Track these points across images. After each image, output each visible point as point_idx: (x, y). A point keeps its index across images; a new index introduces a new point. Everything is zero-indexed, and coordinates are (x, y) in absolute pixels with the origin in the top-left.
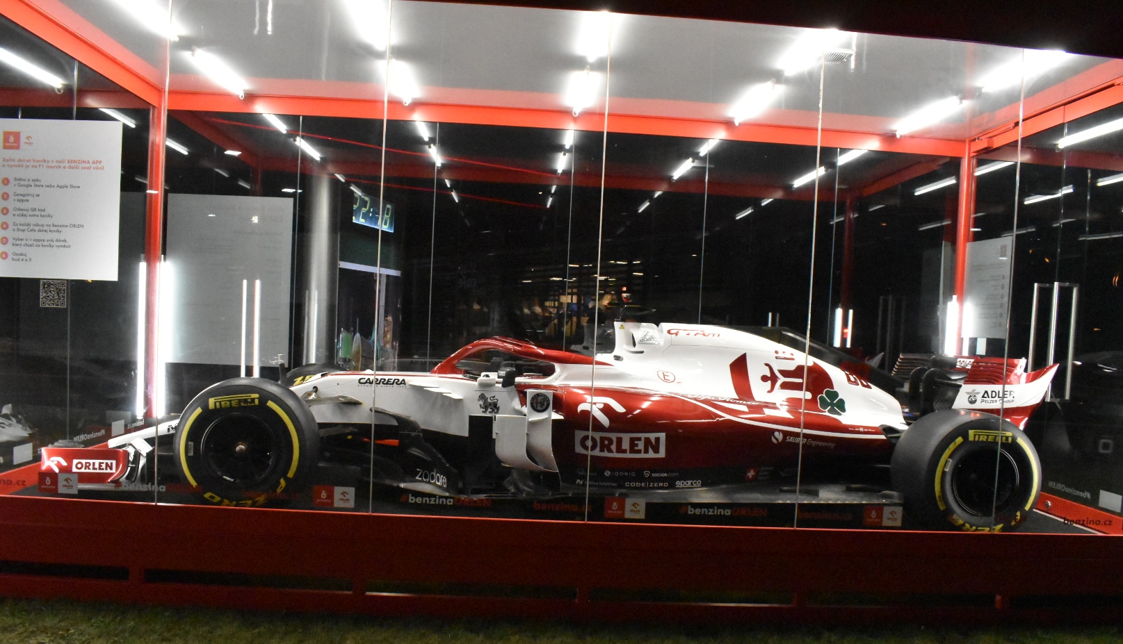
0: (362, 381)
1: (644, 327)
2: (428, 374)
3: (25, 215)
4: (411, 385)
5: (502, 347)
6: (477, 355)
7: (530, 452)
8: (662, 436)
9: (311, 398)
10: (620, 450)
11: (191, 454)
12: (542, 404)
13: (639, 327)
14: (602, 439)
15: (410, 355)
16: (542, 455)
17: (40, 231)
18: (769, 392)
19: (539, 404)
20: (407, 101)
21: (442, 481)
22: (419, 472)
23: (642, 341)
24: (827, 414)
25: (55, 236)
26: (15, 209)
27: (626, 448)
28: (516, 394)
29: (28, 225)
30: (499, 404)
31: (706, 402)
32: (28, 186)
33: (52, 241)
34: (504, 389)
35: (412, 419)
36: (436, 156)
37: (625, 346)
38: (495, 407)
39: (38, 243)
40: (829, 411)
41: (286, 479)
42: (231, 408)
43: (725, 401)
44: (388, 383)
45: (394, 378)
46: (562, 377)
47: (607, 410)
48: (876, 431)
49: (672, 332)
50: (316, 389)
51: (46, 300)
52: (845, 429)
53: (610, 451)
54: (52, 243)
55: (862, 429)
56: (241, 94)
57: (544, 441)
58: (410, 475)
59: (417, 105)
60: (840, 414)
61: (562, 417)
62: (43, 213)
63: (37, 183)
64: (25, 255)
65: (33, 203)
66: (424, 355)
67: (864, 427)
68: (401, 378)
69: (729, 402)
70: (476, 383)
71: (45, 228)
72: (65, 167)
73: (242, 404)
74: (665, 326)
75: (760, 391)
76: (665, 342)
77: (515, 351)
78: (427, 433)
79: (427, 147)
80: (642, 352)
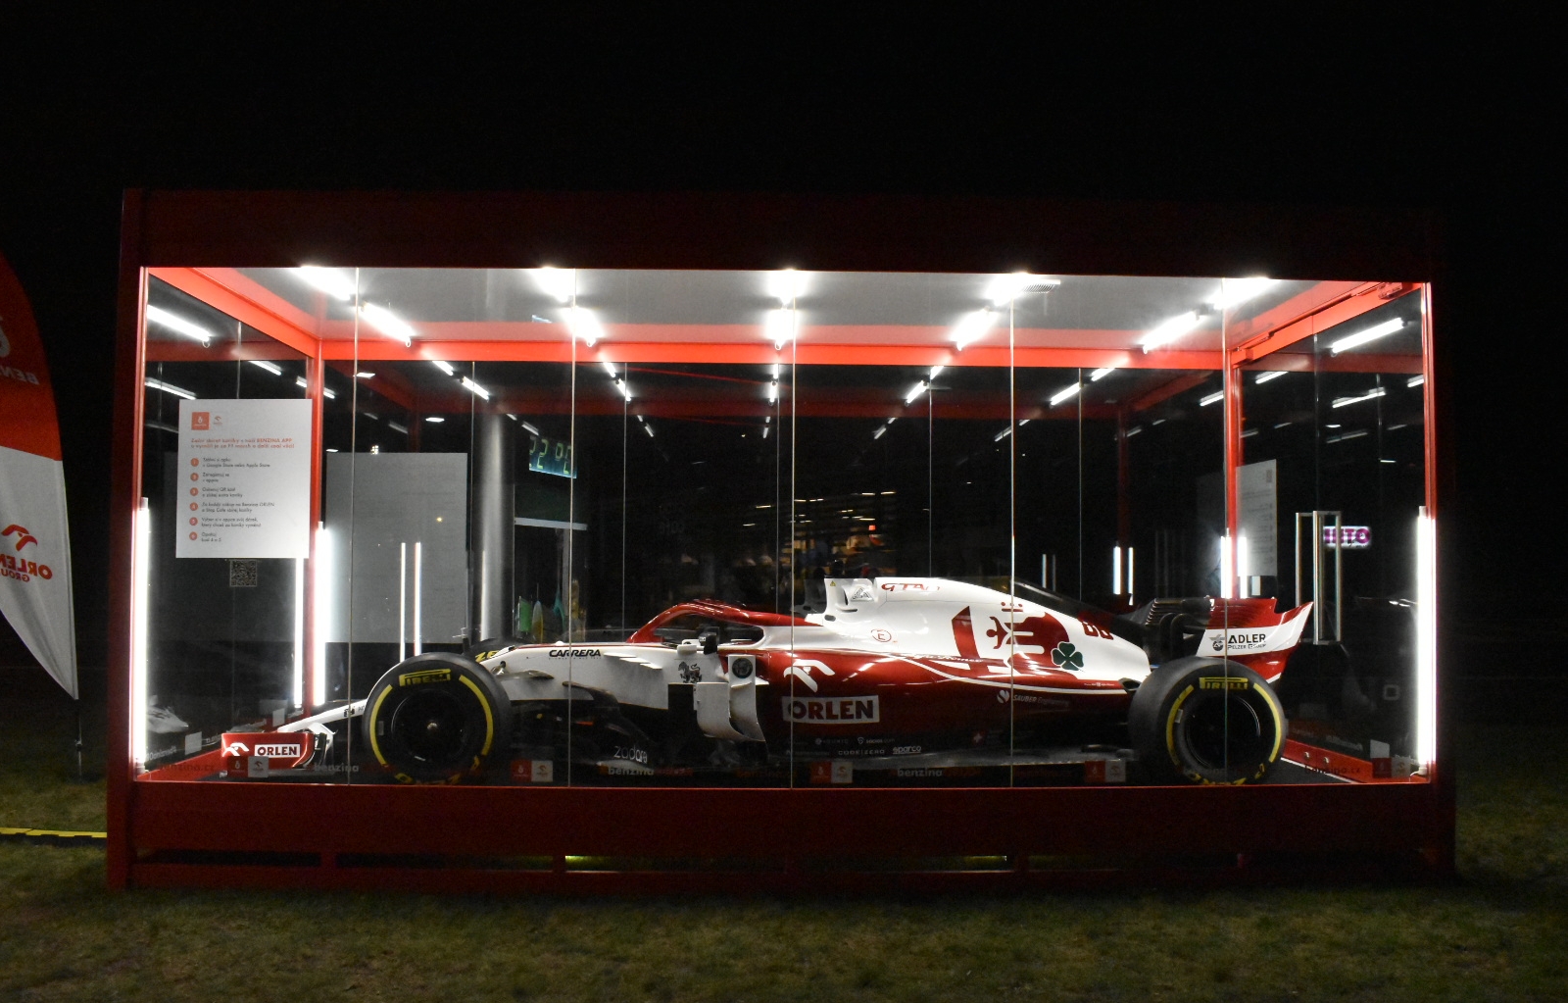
0: (553, 654)
1: (857, 583)
2: (624, 643)
3: (215, 496)
4: (606, 656)
5: (703, 611)
6: (675, 622)
7: (734, 721)
8: (875, 699)
9: (498, 673)
10: (830, 716)
11: (382, 733)
12: (744, 669)
13: (851, 583)
14: (811, 705)
15: (602, 626)
16: (747, 722)
17: (230, 511)
18: (996, 648)
19: (741, 669)
20: (591, 342)
21: (641, 758)
22: (617, 750)
23: (854, 599)
24: (1061, 669)
25: (246, 515)
26: (204, 489)
27: (837, 712)
28: (719, 660)
29: (218, 505)
30: (701, 673)
31: (924, 661)
32: (216, 466)
33: (242, 520)
34: (708, 656)
35: (608, 692)
36: (625, 391)
37: (837, 605)
38: (697, 676)
39: (227, 523)
40: (1064, 667)
41: (481, 757)
42: (422, 685)
43: (945, 660)
44: (581, 654)
45: (587, 648)
46: (768, 641)
47: (815, 673)
48: (1115, 685)
49: (887, 587)
50: (503, 664)
51: (234, 581)
52: (1081, 685)
53: (820, 717)
54: (242, 523)
55: (1099, 684)
56: (407, 342)
57: (749, 708)
58: (608, 752)
59: (601, 344)
60: (1077, 669)
61: (767, 683)
62: (233, 493)
63: (227, 463)
64: (215, 535)
65: (222, 482)
66: (619, 625)
67: (1101, 682)
68: (595, 649)
69: (950, 660)
70: (676, 651)
71: (235, 507)
72: (254, 446)
73: (434, 680)
74: (880, 581)
75: (985, 648)
76: (880, 598)
77: (716, 614)
78: (624, 706)
79: (614, 382)
80: (855, 610)
